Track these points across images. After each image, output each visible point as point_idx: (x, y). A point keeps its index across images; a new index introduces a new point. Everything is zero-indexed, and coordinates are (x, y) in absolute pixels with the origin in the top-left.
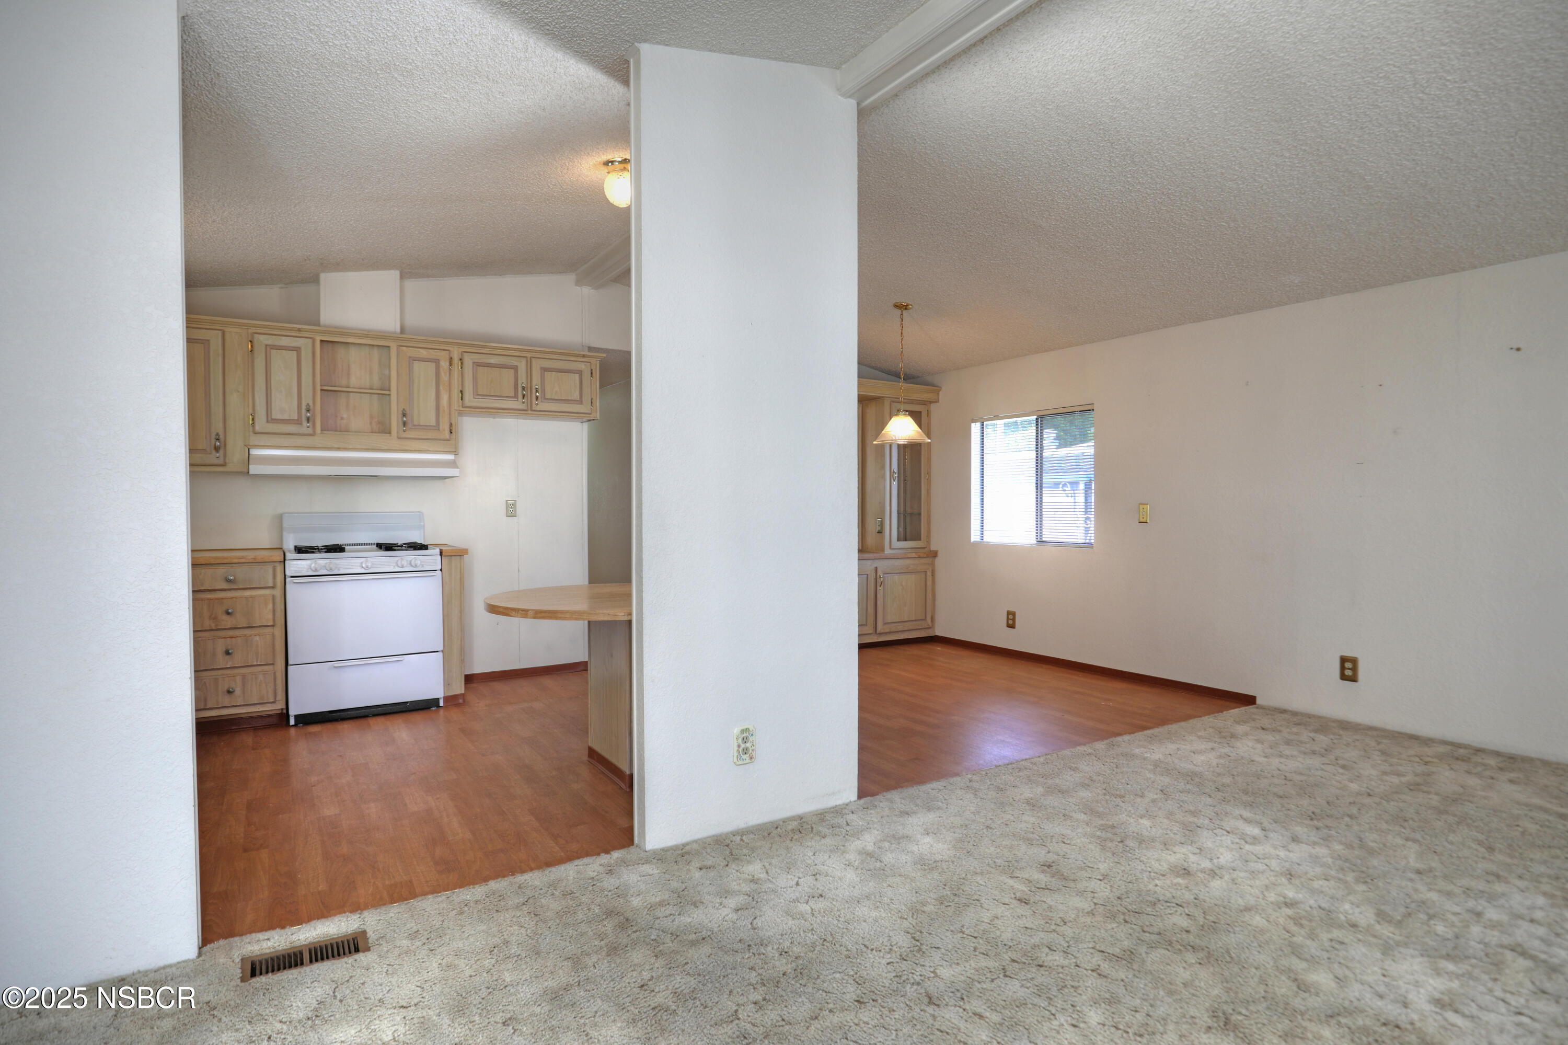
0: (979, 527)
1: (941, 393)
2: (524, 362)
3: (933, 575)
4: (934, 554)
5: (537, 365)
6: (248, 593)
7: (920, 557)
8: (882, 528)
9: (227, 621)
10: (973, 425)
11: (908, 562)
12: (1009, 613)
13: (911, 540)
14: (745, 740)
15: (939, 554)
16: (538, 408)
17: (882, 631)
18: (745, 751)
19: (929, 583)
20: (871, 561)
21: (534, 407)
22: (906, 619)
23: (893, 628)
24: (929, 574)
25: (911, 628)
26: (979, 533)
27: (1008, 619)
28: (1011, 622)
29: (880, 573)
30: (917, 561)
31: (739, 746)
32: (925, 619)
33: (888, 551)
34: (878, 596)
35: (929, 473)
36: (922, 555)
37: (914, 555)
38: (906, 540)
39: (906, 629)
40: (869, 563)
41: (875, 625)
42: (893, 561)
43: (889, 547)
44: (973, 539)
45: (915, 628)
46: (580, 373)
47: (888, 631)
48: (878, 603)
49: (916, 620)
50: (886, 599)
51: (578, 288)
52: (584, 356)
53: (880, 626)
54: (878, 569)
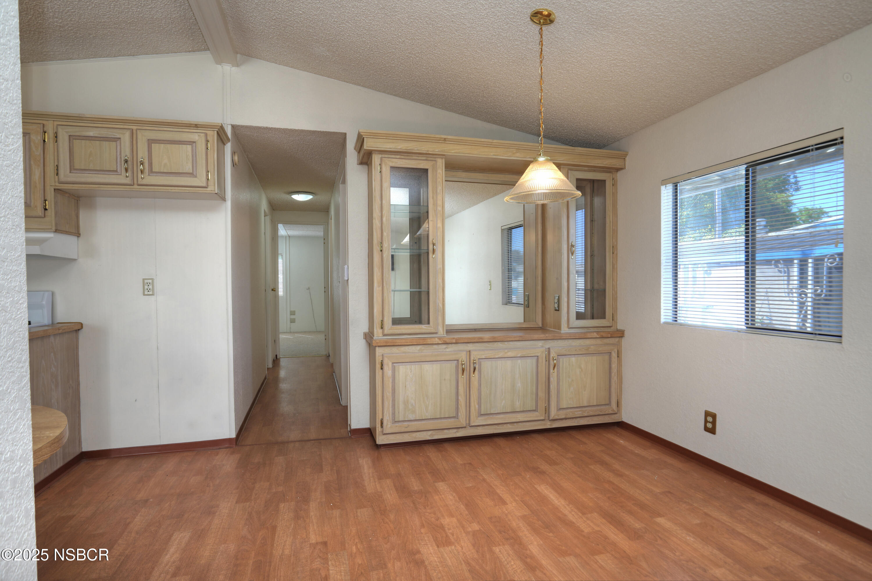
0: (670, 306)
1: (627, 159)
2: (127, 134)
3: (619, 356)
4: (621, 334)
5: (143, 138)
7: (602, 337)
8: (559, 306)
10: (663, 188)
11: (588, 342)
12: (707, 414)
13: (598, 318)
15: (626, 334)
16: (144, 182)
17: (557, 417)
19: (614, 366)
20: (543, 341)
21: (140, 182)
22: (585, 404)
23: (570, 413)
24: (614, 355)
25: (592, 413)
26: (670, 313)
27: (706, 422)
28: (709, 425)
29: (553, 354)
30: (599, 341)
32: (609, 404)
33: (564, 329)
34: (552, 379)
35: (614, 248)
36: (604, 335)
37: (596, 335)
38: (593, 318)
39: (586, 414)
40: (540, 343)
41: (547, 410)
42: (570, 341)
43: (566, 326)
44: (663, 320)
45: (597, 413)
46: (192, 143)
47: (563, 417)
48: (551, 386)
49: (597, 405)
50: (561, 383)
51: (219, 67)
52: (196, 126)
53: (553, 413)
54: (552, 351)
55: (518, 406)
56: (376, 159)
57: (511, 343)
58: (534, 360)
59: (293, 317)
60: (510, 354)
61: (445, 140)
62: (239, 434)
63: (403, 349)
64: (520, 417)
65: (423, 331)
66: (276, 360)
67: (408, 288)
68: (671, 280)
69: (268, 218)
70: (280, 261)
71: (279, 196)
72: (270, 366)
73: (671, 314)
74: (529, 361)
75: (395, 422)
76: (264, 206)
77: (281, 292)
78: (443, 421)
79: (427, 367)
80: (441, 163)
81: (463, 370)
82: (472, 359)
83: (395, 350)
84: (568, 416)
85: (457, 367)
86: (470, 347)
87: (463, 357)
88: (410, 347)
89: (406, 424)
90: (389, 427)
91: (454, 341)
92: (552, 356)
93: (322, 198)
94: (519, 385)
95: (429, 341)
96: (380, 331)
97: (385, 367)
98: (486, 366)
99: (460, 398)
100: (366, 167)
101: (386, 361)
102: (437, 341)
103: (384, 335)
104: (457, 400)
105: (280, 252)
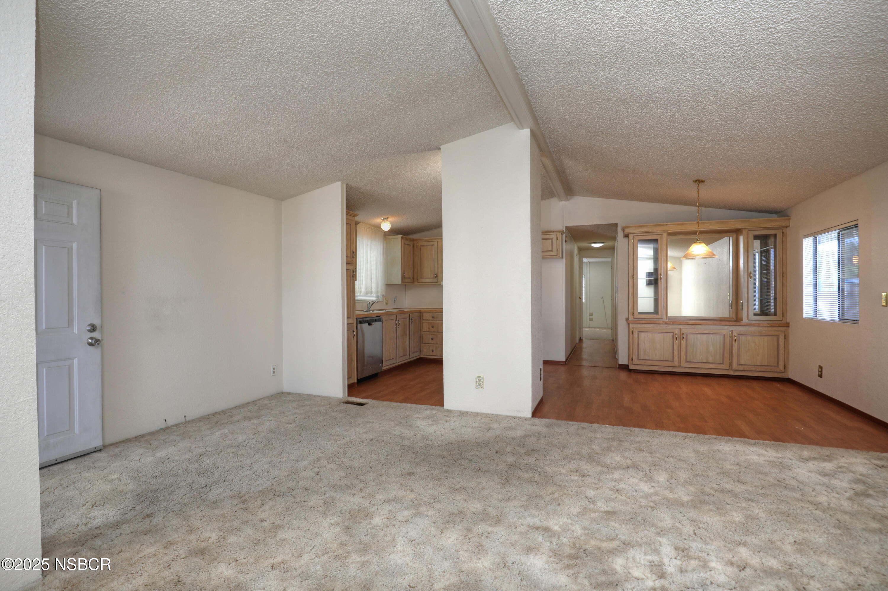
1: (791, 221)
3: (785, 338)
4: (788, 325)
6: (437, 321)
7: (772, 326)
8: (742, 308)
9: (432, 330)
11: (761, 329)
12: (820, 367)
13: (770, 315)
14: (479, 380)
15: (791, 325)
17: (736, 369)
18: (479, 384)
19: (782, 344)
20: (728, 326)
22: (758, 364)
23: (747, 368)
24: (782, 337)
25: (763, 370)
27: (819, 371)
28: (820, 373)
30: (770, 329)
31: (477, 382)
32: (778, 366)
33: (745, 321)
34: (734, 347)
35: (784, 273)
37: (766, 325)
39: (759, 370)
40: (726, 327)
41: (731, 365)
42: (748, 327)
43: (747, 318)
44: (805, 315)
45: (767, 370)
46: (552, 239)
47: (742, 369)
48: (734, 351)
49: (768, 366)
50: (740, 350)
51: (561, 202)
52: (553, 232)
53: (735, 366)
54: (734, 331)
55: (711, 359)
56: (631, 236)
57: (707, 326)
58: (722, 336)
59: (591, 317)
60: (705, 332)
61: (666, 225)
62: (567, 360)
63: (643, 325)
64: (712, 366)
65: (655, 318)
66: (581, 340)
67: (653, 296)
68: (812, 293)
69: (578, 256)
70: (584, 279)
71: (584, 244)
72: (578, 341)
73: (812, 313)
74: (718, 336)
75: (639, 359)
76: (576, 251)
77: (584, 301)
78: (666, 362)
79: (656, 335)
80: (665, 235)
81: (676, 338)
82: (682, 332)
83: (639, 326)
84: (745, 369)
85: (673, 336)
86: (681, 327)
87: (677, 332)
88: (647, 325)
89: (644, 361)
90: (635, 361)
91: (671, 323)
92: (734, 334)
93: (609, 244)
94: (711, 349)
95: (657, 322)
96: (632, 316)
97: (634, 333)
98: (691, 337)
99: (675, 352)
100: (627, 238)
101: (634, 330)
102: (662, 322)
103: (634, 318)
104: (673, 353)
105: (583, 273)
